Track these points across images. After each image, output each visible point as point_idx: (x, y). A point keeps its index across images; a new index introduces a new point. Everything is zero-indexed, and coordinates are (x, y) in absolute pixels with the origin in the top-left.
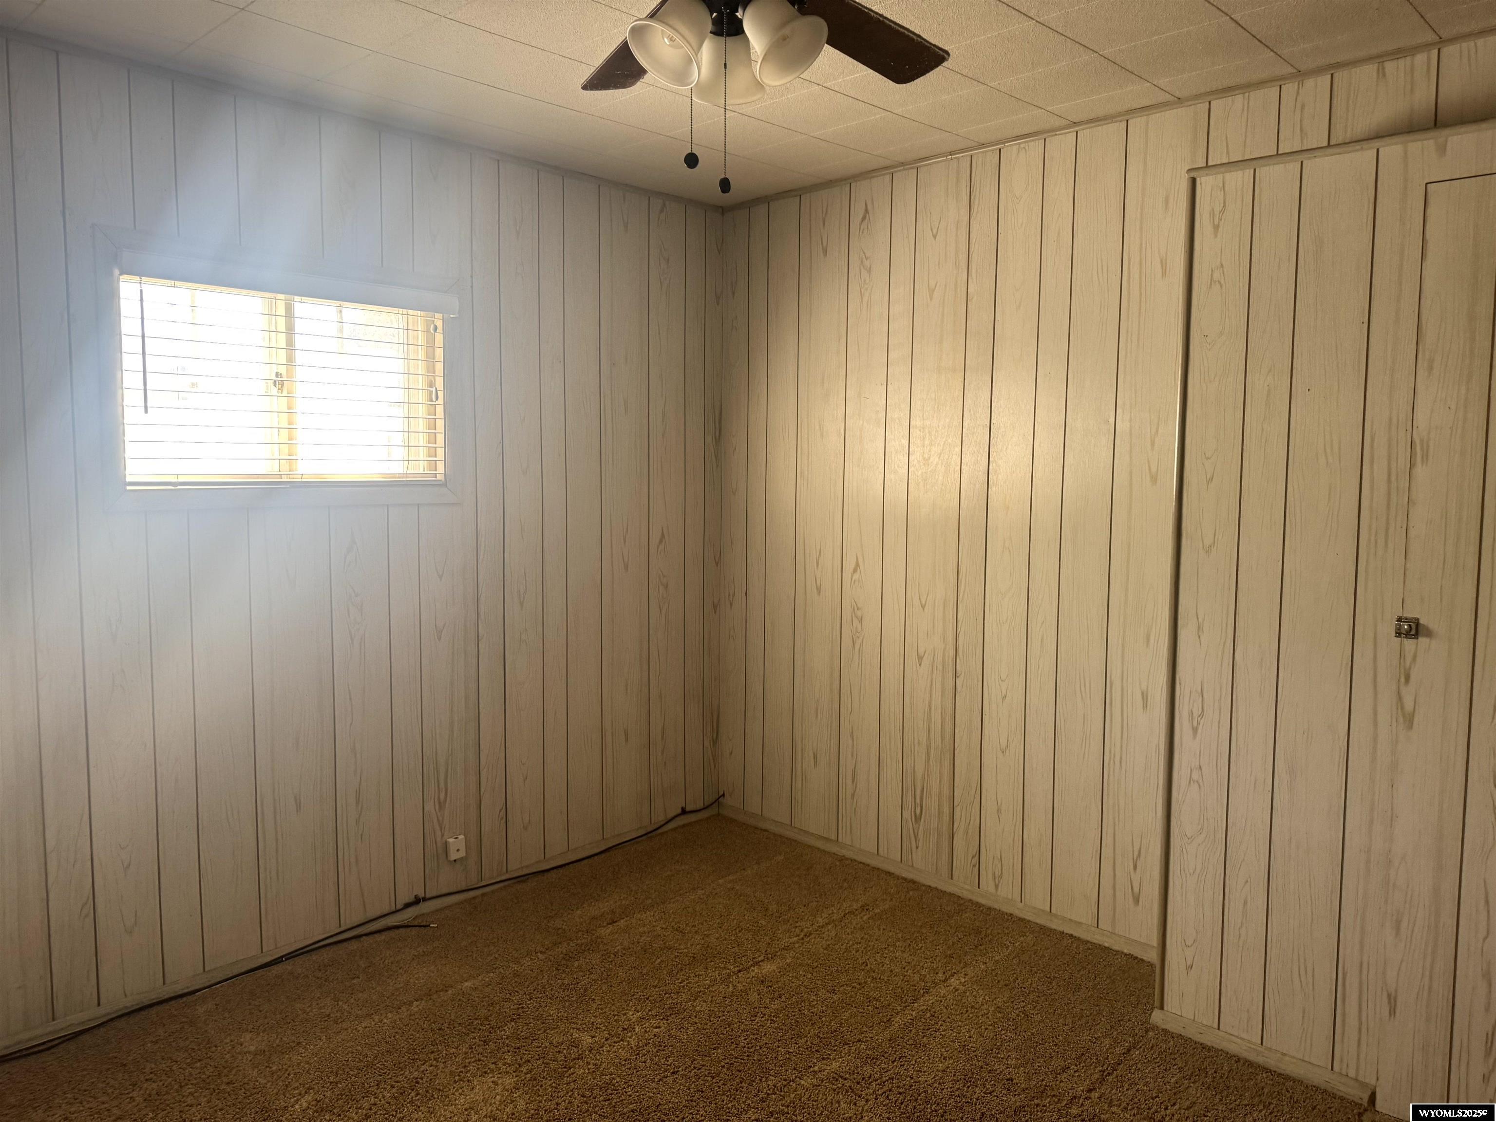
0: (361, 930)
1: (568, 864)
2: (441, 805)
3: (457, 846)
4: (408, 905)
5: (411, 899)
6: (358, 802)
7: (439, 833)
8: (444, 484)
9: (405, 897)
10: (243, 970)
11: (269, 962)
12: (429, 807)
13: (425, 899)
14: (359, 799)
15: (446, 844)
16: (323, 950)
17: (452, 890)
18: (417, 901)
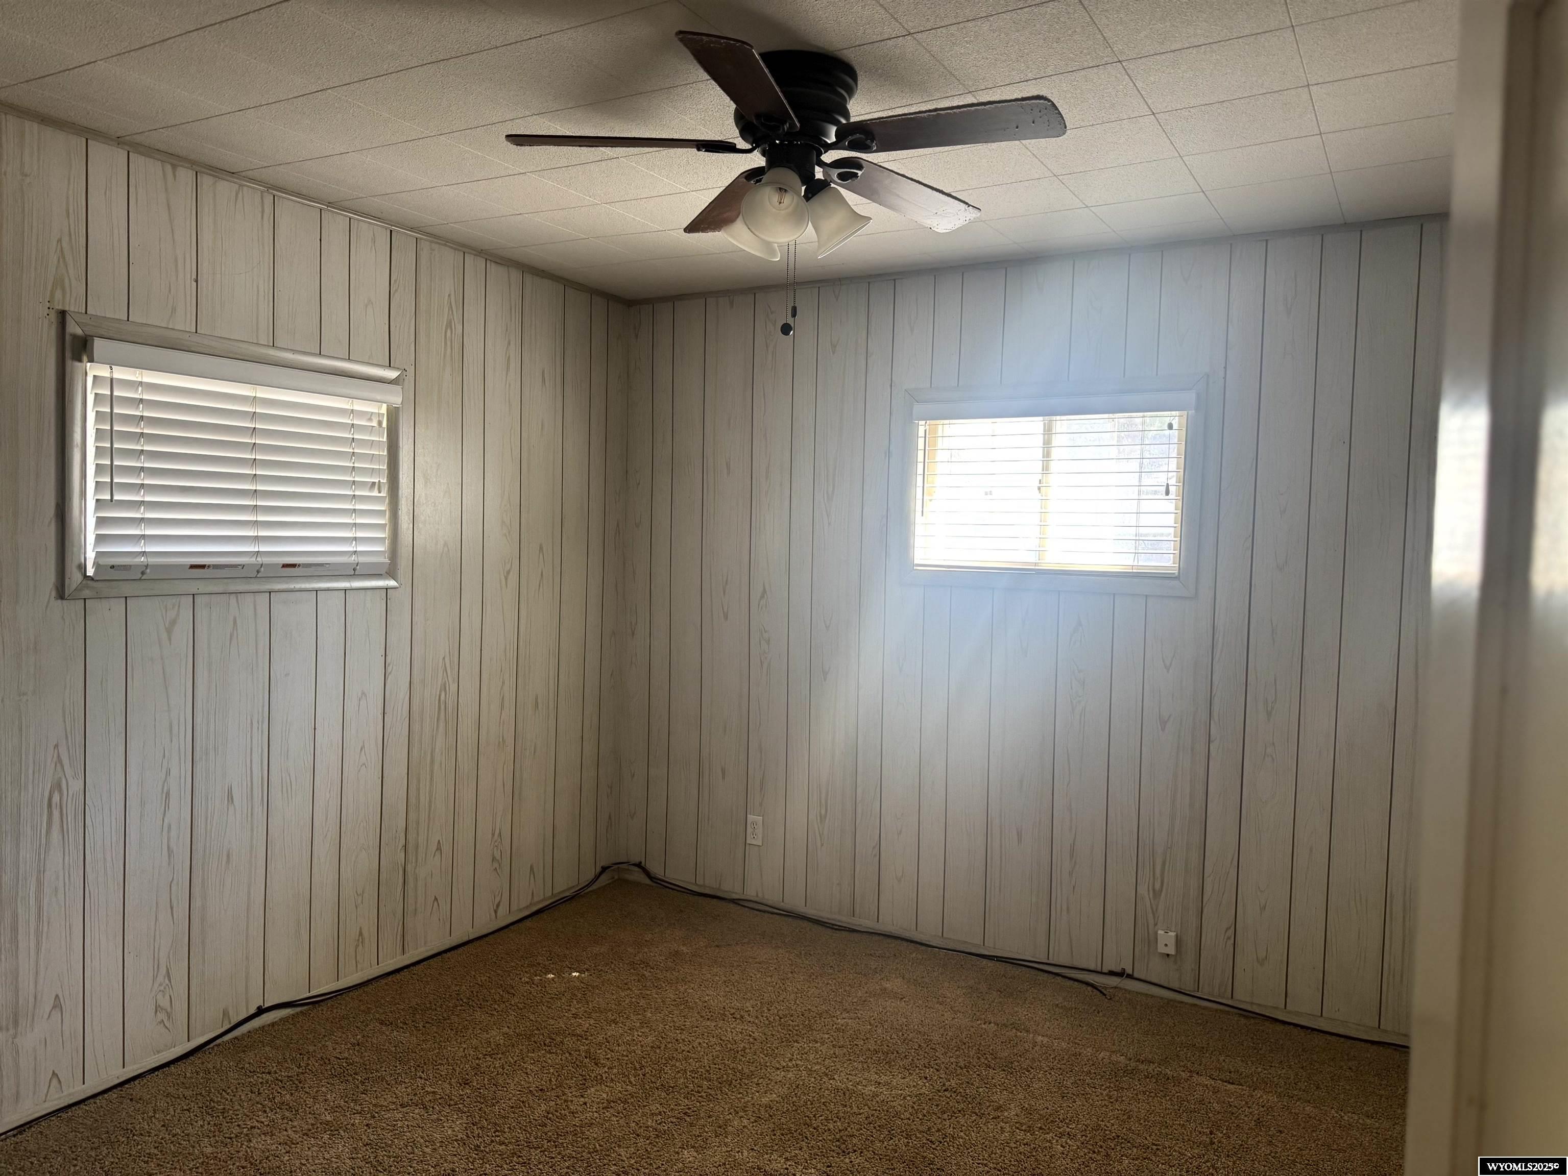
0: (1063, 972)
1: (1313, 1030)
2: (1157, 894)
3: (1166, 941)
4: (1112, 973)
5: (1118, 969)
6: (1072, 856)
7: (1151, 922)
8: (1177, 578)
9: (1110, 966)
10: (966, 951)
11: (986, 955)
12: (1143, 890)
13: (1130, 976)
14: (1073, 854)
15: (1156, 933)
16: (1024, 968)
17: (1162, 983)
18: (1121, 974)
